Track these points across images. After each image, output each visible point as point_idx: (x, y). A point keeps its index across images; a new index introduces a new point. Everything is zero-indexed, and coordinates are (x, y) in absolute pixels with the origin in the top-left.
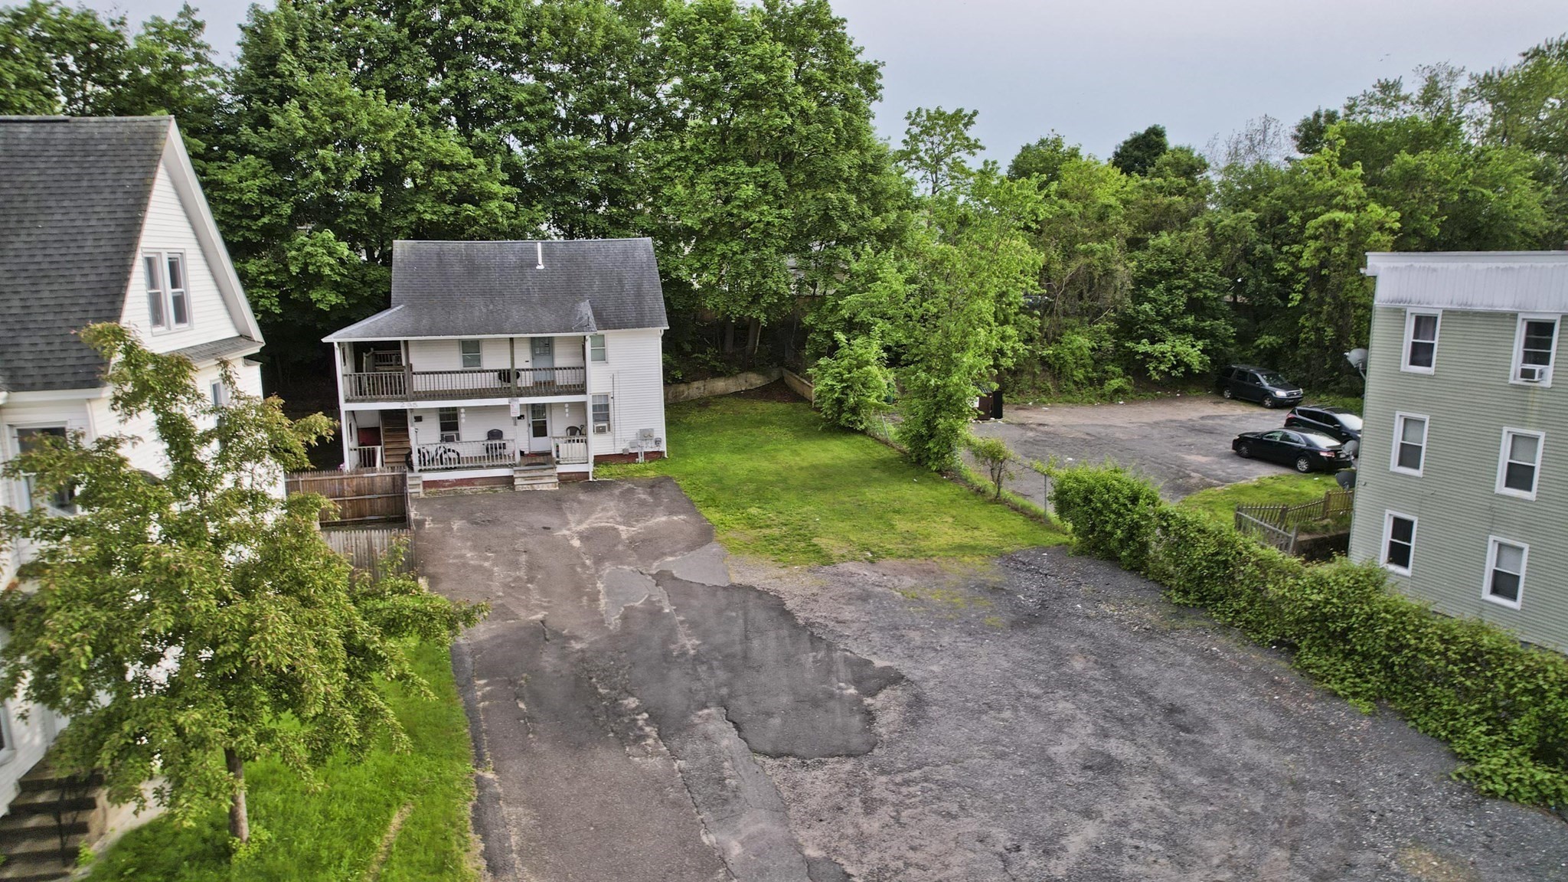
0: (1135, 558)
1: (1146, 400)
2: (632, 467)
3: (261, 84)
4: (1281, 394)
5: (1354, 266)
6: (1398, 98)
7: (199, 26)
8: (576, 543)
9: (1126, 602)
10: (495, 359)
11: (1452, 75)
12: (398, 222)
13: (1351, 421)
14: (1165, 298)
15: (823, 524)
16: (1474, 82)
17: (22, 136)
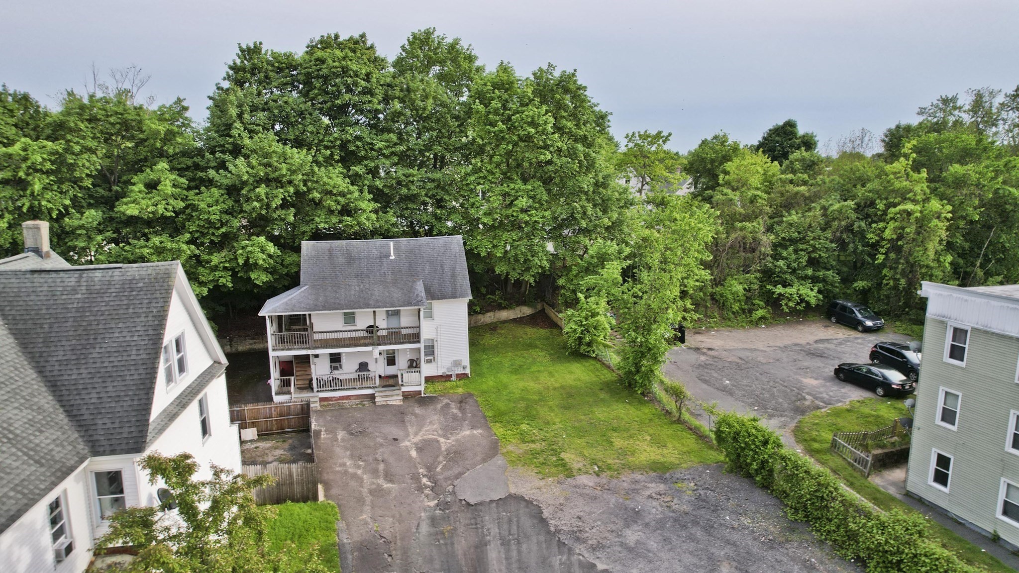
0: (765, 479)
1: (778, 324)
2: (448, 384)
3: (221, 141)
4: (869, 323)
5: (920, 240)
6: (955, 108)
7: (186, 109)
8: (414, 453)
9: (758, 515)
10: (363, 320)
11: (992, 94)
12: (304, 228)
13: (913, 356)
14: (793, 257)
15: (567, 440)
16: (1008, 99)
17: (96, 279)
